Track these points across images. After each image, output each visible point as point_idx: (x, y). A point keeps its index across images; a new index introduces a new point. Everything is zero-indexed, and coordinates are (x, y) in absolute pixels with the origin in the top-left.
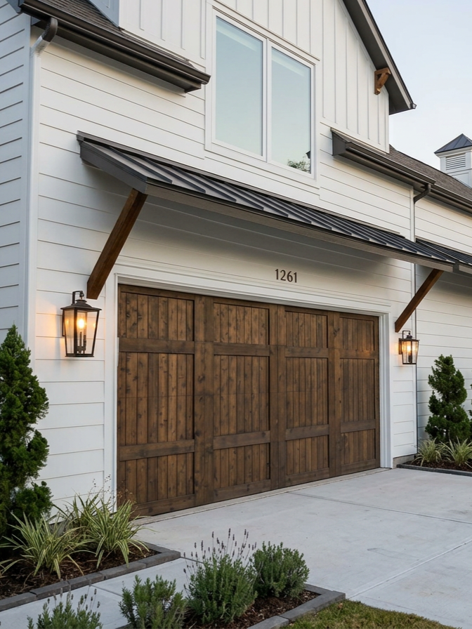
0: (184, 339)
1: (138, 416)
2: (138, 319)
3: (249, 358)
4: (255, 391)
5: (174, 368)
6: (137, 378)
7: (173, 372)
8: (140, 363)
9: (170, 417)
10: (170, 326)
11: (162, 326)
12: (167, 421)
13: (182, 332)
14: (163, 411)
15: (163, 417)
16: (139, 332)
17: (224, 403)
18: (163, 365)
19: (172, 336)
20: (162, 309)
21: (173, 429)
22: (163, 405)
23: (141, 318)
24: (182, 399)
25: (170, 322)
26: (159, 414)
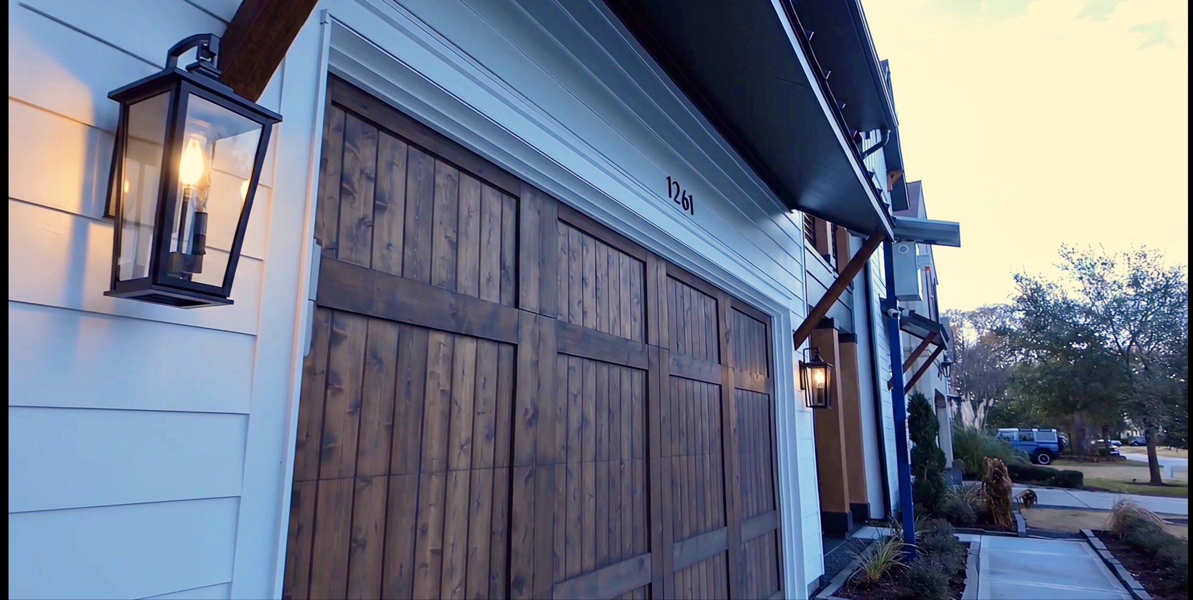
0: (495, 299)
1: (354, 544)
2: (378, 209)
3: (616, 370)
4: (626, 456)
5: (469, 380)
6: (358, 407)
7: (463, 395)
8: (372, 357)
9: (450, 539)
10: (462, 252)
11: (442, 247)
12: (440, 553)
13: (489, 280)
14: (432, 517)
15: (430, 542)
16: (377, 254)
17: (573, 485)
18: (439, 369)
19: (466, 282)
20: (442, 198)
21: (458, 578)
22: (433, 501)
23: (383, 209)
24: (483, 478)
25: (462, 240)
26: (419, 531)
